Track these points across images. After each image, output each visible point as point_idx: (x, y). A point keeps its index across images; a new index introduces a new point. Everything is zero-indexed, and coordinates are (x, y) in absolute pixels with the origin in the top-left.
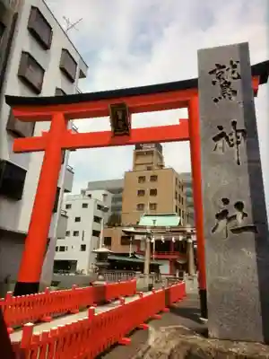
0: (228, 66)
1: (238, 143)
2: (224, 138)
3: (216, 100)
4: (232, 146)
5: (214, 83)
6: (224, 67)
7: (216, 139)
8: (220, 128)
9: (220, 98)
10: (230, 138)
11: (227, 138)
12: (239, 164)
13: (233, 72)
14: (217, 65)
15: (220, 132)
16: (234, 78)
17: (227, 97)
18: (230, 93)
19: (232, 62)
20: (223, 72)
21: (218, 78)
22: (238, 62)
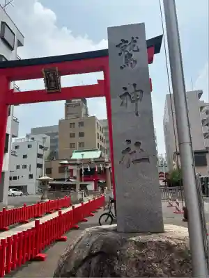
0: (130, 41)
1: (137, 100)
2: (128, 97)
3: (122, 68)
4: (133, 102)
5: (120, 54)
6: (127, 42)
7: (122, 97)
8: (125, 89)
9: (125, 66)
10: (132, 96)
11: (130, 96)
12: (137, 115)
13: (134, 46)
14: (122, 40)
15: (125, 92)
16: (135, 51)
17: (130, 65)
18: (132, 62)
19: (133, 38)
20: (126, 46)
21: (123, 50)
22: (137, 38)
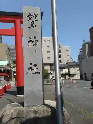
0: (34, 15)
1: (36, 44)
2: (31, 42)
3: (29, 28)
4: (34, 45)
5: (29, 21)
6: (32, 15)
7: (29, 42)
8: (30, 38)
9: (31, 27)
10: (33, 42)
11: (32, 42)
12: (36, 51)
13: (35, 18)
14: (30, 14)
15: (30, 40)
16: (36, 21)
18: (34, 26)
19: (35, 14)
20: (32, 17)
21: (30, 19)
22: (37, 14)
